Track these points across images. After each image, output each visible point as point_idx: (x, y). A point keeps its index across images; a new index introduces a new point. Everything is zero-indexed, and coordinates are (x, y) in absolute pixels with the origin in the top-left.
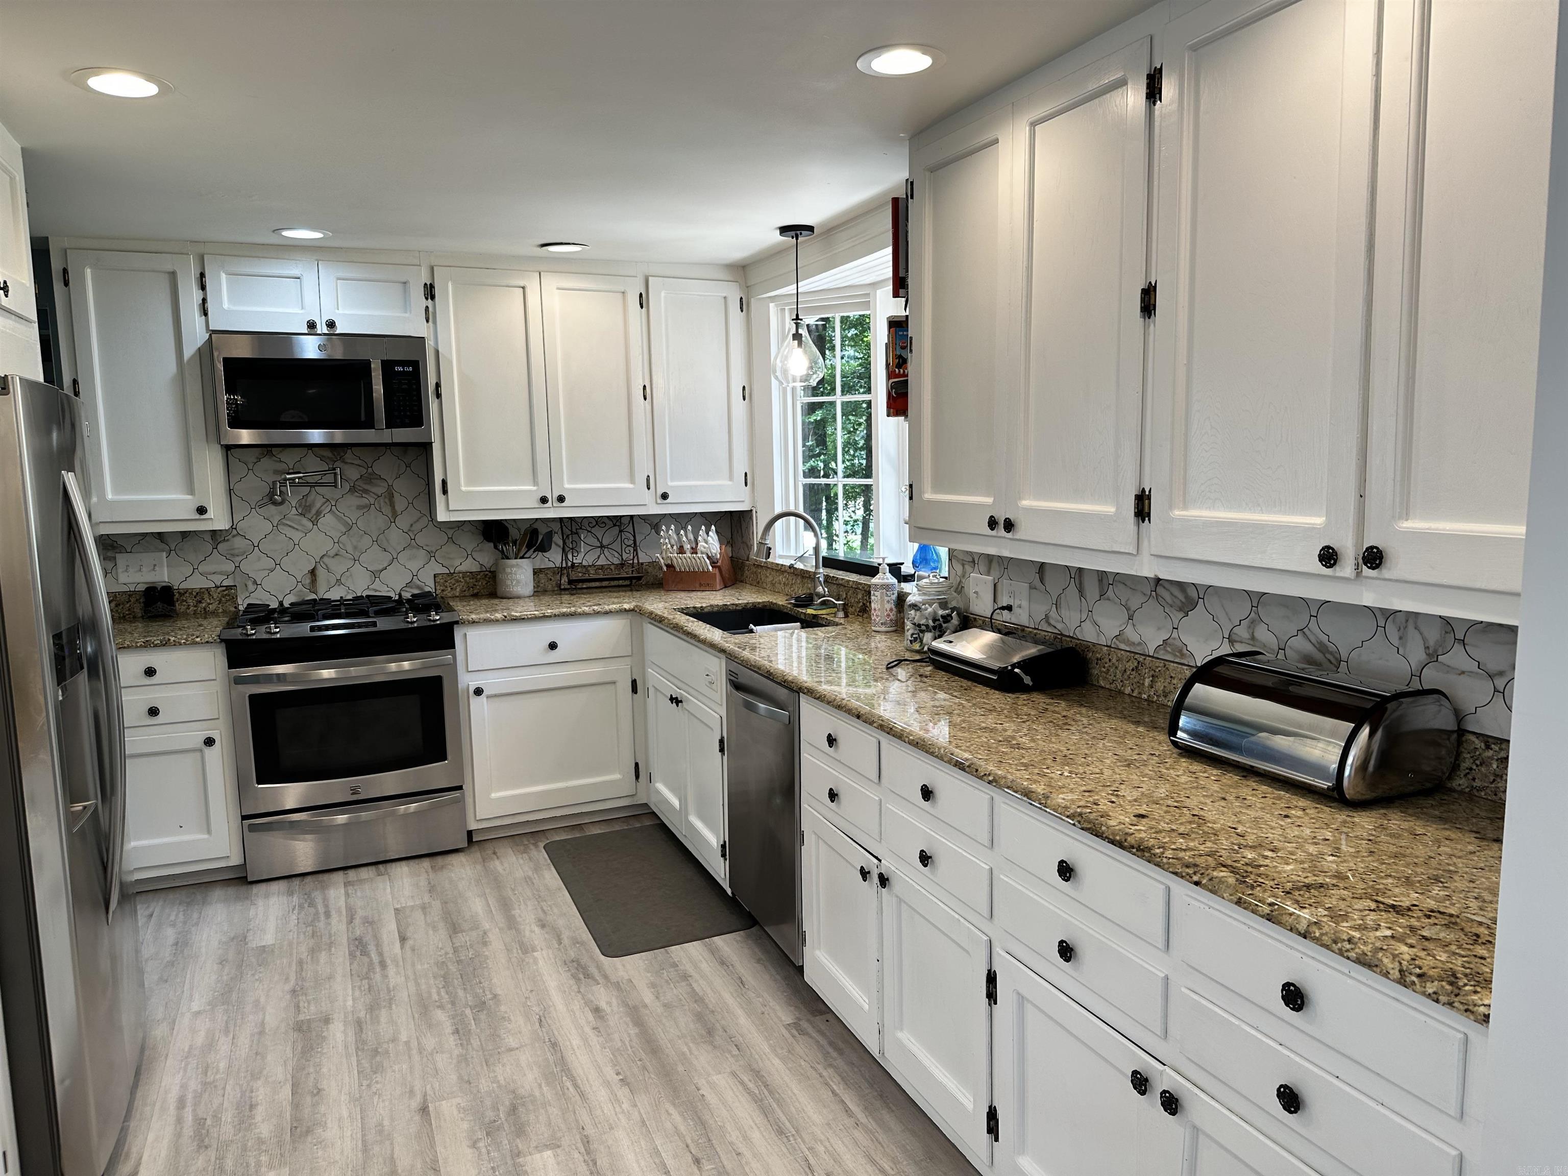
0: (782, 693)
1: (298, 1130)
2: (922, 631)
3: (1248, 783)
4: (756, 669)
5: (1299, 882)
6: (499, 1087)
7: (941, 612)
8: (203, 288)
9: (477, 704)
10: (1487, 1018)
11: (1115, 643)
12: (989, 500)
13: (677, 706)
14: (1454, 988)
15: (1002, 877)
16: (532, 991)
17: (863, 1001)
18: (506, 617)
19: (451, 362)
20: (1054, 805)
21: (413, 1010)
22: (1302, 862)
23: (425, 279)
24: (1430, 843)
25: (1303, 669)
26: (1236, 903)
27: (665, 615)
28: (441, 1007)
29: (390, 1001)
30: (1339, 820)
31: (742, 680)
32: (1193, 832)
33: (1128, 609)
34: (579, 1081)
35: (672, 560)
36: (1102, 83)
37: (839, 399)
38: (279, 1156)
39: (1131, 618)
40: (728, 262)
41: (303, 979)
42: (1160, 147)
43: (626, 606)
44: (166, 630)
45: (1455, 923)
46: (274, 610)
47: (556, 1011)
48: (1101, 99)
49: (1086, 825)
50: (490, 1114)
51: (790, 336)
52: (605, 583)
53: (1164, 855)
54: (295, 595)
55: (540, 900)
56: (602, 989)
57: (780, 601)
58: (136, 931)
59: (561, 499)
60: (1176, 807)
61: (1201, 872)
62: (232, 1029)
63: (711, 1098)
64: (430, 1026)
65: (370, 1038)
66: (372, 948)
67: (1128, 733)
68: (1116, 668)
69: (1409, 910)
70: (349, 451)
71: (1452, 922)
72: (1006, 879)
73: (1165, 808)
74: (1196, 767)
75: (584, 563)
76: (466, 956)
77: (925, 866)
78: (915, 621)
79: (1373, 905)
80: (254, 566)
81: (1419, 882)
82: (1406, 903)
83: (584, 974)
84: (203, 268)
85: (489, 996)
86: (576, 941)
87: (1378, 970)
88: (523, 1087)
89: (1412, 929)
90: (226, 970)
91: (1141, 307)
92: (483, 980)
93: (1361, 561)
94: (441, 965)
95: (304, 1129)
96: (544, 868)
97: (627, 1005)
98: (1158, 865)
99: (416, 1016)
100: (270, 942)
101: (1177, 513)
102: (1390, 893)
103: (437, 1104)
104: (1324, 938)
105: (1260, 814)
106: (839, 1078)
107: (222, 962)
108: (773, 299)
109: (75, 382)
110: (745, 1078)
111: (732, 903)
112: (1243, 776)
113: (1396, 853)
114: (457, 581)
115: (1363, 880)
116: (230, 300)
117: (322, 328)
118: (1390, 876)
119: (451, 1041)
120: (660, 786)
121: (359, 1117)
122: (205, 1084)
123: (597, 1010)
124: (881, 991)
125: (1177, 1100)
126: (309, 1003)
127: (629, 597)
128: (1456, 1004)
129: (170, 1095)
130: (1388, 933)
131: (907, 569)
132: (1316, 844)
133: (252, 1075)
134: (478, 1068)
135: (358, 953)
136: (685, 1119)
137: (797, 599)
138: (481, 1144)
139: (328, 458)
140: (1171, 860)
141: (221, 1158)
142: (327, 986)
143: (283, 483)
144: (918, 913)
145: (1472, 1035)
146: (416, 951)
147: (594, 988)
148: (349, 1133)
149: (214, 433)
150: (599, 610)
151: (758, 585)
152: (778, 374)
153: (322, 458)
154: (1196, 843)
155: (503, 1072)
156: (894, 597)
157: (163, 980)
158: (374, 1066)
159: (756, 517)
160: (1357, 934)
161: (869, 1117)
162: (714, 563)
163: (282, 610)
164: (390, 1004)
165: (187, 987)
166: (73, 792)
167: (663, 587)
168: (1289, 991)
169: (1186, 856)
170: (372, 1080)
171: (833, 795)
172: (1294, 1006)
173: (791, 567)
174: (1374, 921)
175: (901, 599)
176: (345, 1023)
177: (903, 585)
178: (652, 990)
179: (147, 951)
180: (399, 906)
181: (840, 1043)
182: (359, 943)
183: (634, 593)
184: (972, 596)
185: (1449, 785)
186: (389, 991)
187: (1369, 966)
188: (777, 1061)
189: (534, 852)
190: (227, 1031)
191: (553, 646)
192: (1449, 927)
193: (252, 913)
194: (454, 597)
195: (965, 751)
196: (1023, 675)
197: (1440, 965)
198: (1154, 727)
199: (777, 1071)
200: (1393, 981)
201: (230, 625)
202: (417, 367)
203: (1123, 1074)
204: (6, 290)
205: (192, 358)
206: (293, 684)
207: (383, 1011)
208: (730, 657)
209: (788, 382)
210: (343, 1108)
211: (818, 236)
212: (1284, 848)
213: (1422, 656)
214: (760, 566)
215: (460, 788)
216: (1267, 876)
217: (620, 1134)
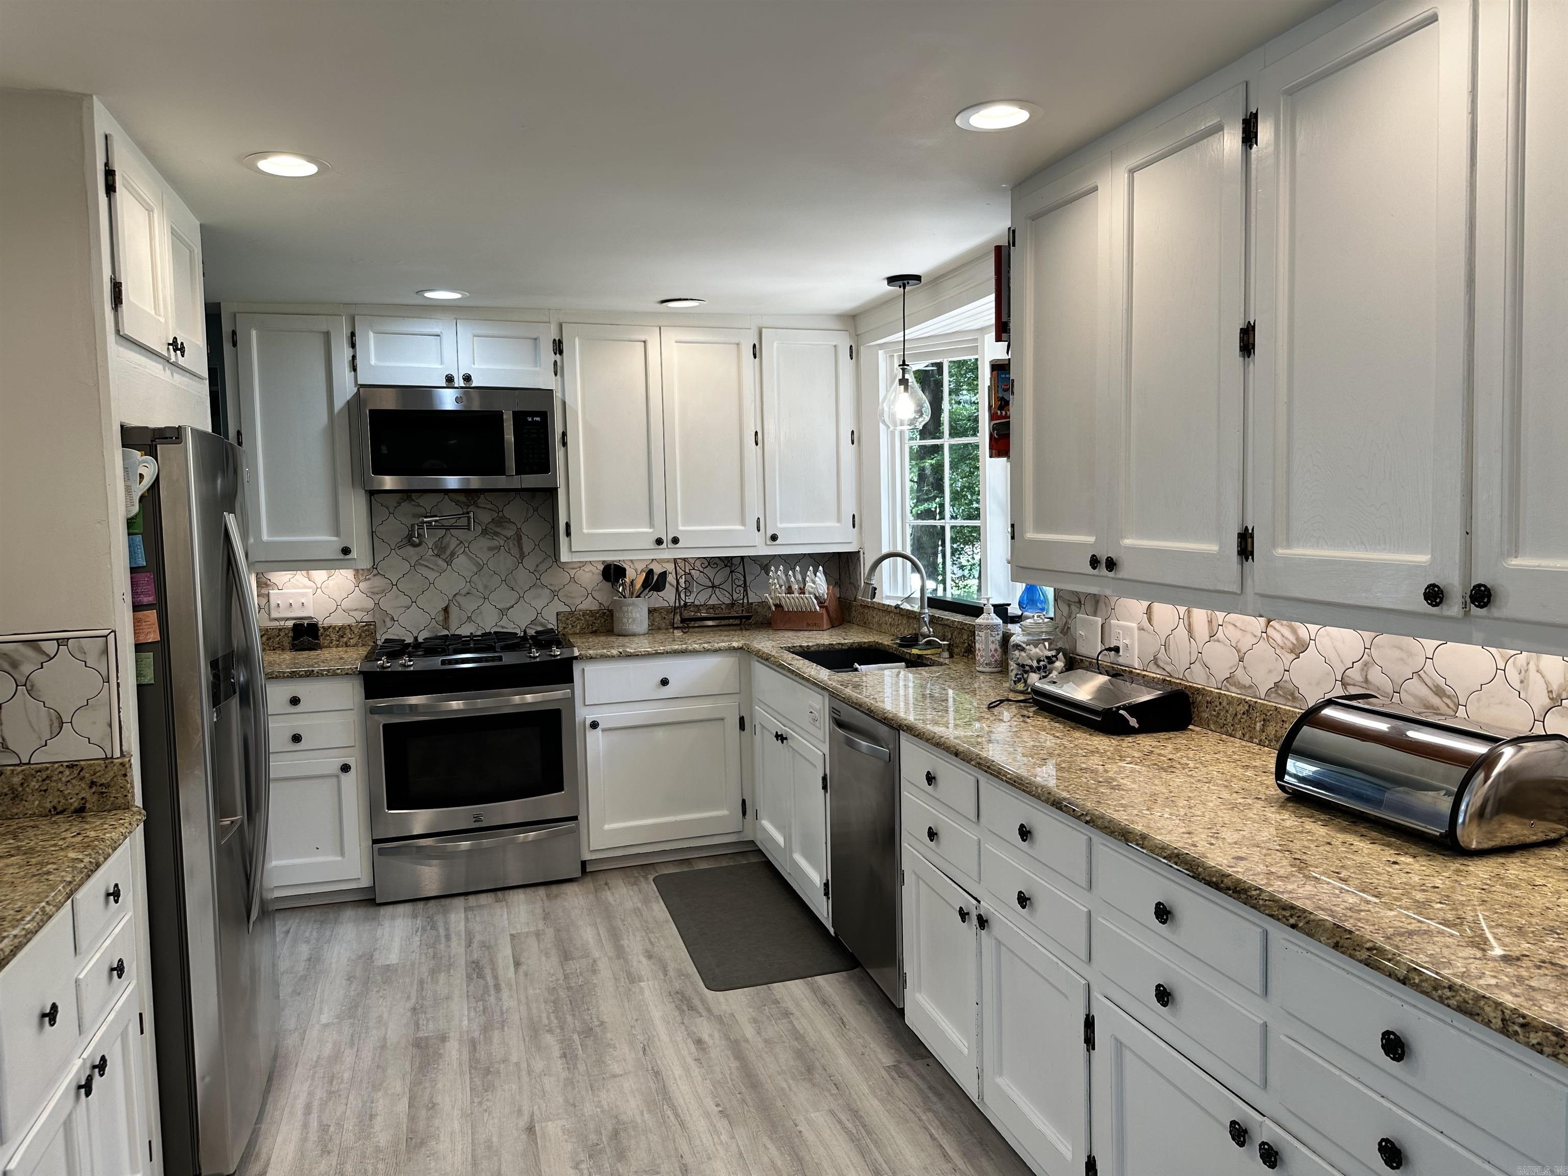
0: (883, 730)
1: (414, 1141)
2: (1026, 672)
3: (1357, 829)
4: (858, 706)
5: (1401, 927)
6: (602, 1111)
7: (1046, 653)
8: (353, 346)
9: (591, 735)
11: (1225, 686)
12: (1091, 539)
13: (782, 742)
14: (1560, 1040)
15: (1099, 919)
16: (637, 1020)
17: (963, 1045)
18: (621, 653)
19: (576, 413)
20: (1151, 846)
21: (525, 1033)
22: (1407, 909)
23: (554, 335)
24: (1550, 894)
26: (1333, 947)
27: (774, 653)
28: (550, 1031)
29: (503, 1023)
30: (1452, 868)
31: (844, 718)
32: (1293, 876)
33: (1238, 651)
34: (680, 1111)
35: (780, 600)
36: (1199, 129)
37: (947, 442)
38: (394, 1165)
39: (1241, 660)
40: (837, 312)
41: (423, 998)
42: (1257, 190)
43: (735, 644)
46: (409, 645)
47: (659, 1040)
48: (1198, 144)
50: (593, 1137)
51: (897, 381)
52: (716, 622)
53: (1261, 897)
54: (428, 631)
55: (648, 931)
56: (705, 1021)
57: (886, 641)
58: (274, 946)
59: (675, 541)
60: (1277, 850)
61: (1297, 915)
62: (356, 1042)
63: (808, 1134)
64: (539, 1049)
65: (482, 1058)
66: (488, 972)
67: (1235, 777)
68: (1227, 711)
69: (1518, 959)
70: (482, 496)
72: (1104, 922)
73: (1264, 851)
74: (1304, 812)
75: (697, 603)
76: (575, 983)
77: (1024, 907)
78: (1019, 661)
79: (1479, 954)
80: (392, 603)
81: (1533, 932)
82: (1516, 953)
83: (688, 1006)
84: (354, 326)
85: (597, 1023)
86: (681, 974)
87: (1480, 1020)
88: (625, 1113)
89: (1520, 979)
90: (353, 986)
91: (1240, 347)
92: (591, 1008)
93: (1468, 600)
94: (552, 990)
95: (419, 1141)
96: (653, 900)
97: (728, 1039)
98: (1254, 907)
99: (527, 1039)
100: (394, 962)
101: (1280, 551)
103: (543, 1124)
104: (1423, 984)
105: (1366, 859)
106: (938, 1123)
107: (350, 978)
108: (881, 346)
109: (239, 433)
110: (843, 1117)
111: (834, 943)
112: (1352, 822)
113: (1511, 903)
114: (578, 619)
116: (378, 357)
117: (459, 382)
118: (1501, 925)
119: (558, 1065)
120: (766, 824)
121: (470, 1132)
122: (330, 1093)
123: (699, 1042)
124: (980, 1035)
125: (1277, 1153)
126: (428, 1020)
127: (738, 636)
128: (1561, 1056)
129: (298, 1102)
130: (1493, 981)
131: (1014, 610)
132: (1424, 891)
133: (374, 1087)
134: (583, 1093)
135: (475, 976)
136: (782, 1154)
137: (902, 639)
138: (583, 1166)
139: (463, 502)
140: (1267, 902)
141: (341, 1163)
142: (445, 1006)
143: (421, 527)
144: (1017, 956)
146: (529, 976)
147: (697, 1020)
148: (460, 1147)
149: (359, 479)
150: (709, 647)
151: (865, 625)
152: (886, 418)
153: (457, 503)
154: (1295, 886)
155: (606, 1099)
156: (999, 638)
157: (296, 993)
158: (485, 1084)
159: (864, 558)
160: (1459, 983)
161: (967, 1164)
162: (821, 603)
163: (417, 645)
164: (503, 1026)
165: (317, 1000)
166: (222, 808)
167: (771, 627)
168: (1389, 1040)
169: (1284, 898)
170: (483, 1098)
171: (932, 835)
172: (1394, 1056)
173: (897, 607)
174: (1478, 969)
175: (1006, 637)
176: (461, 1041)
177: (1010, 626)
178: (754, 1025)
179: (283, 965)
180: (514, 932)
181: (940, 1088)
182: (476, 966)
183: (744, 632)
184: (1079, 637)
186: (502, 1013)
187: (1471, 1015)
188: (876, 1103)
189: (644, 885)
190: (352, 1044)
191: (665, 682)
192: (1561, 978)
193: (379, 932)
194: (575, 634)
195: (1063, 790)
196: (1129, 718)
198: (1262, 771)
199: (876, 1112)
200: (1496, 1030)
201: (371, 657)
202: (545, 417)
203: (1221, 1124)
204: (182, 350)
205: (341, 410)
206: (424, 714)
207: (496, 1033)
208: (833, 695)
209: (895, 425)
210: (456, 1122)
211: (925, 284)
212: (1390, 894)
213: (1547, 702)
214: (866, 607)
215: (575, 818)
216: (1367, 921)
217: (718, 1165)
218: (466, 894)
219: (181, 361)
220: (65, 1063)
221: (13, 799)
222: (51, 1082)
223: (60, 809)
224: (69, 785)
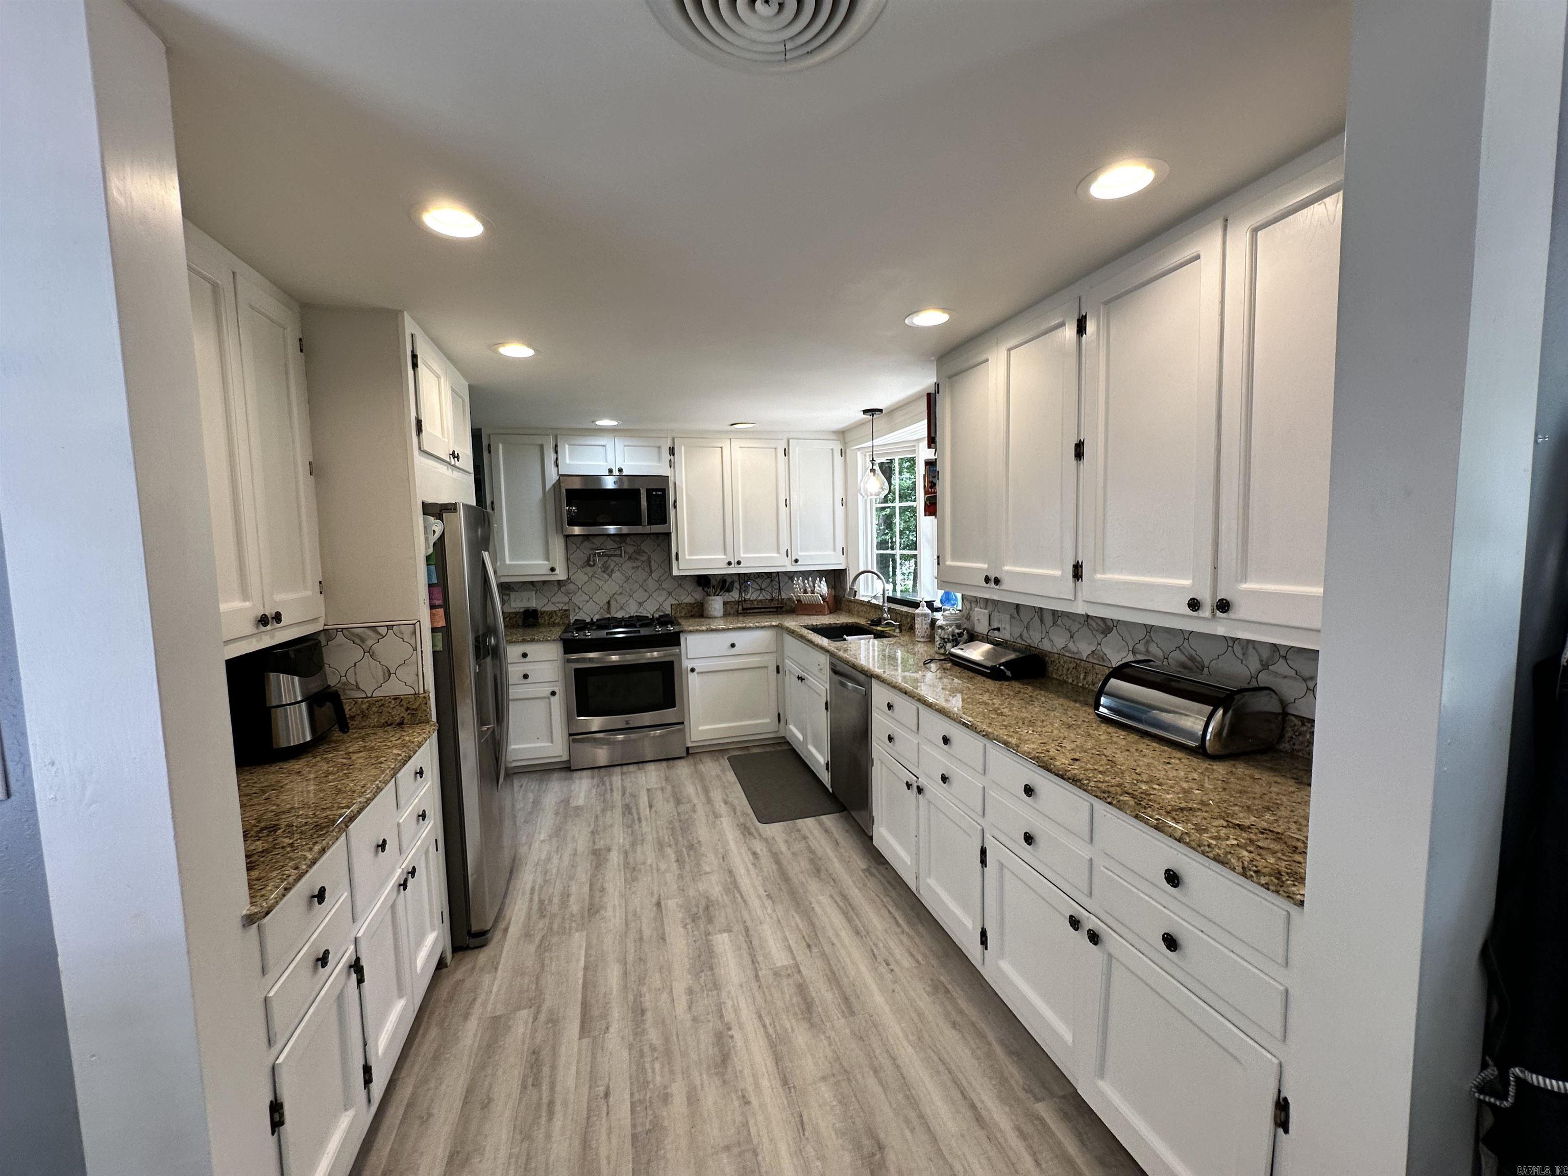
0: (862, 677)
1: (592, 910)
2: (946, 642)
3: (1144, 741)
4: (846, 662)
5: (1176, 806)
6: (699, 894)
7: (957, 631)
8: (556, 452)
9: (692, 676)
10: (1302, 903)
11: (1062, 652)
12: (986, 566)
13: (802, 681)
14: (1280, 882)
15: (990, 792)
16: (719, 840)
17: (908, 859)
18: (707, 629)
19: (682, 489)
20: (1023, 751)
21: (655, 847)
22: (1178, 793)
23: (670, 445)
24: (1264, 784)
25: (1180, 672)
26: (1135, 817)
27: (795, 629)
28: (670, 846)
29: (643, 840)
30: (1203, 767)
31: (838, 668)
32: (1108, 771)
33: (1070, 632)
34: (744, 894)
35: (800, 597)
36: (1050, 325)
37: (897, 504)
38: (581, 924)
39: (1072, 637)
40: (834, 430)
41: (598, 826)
42: (1086, 361)
43: (774, 624)
44: (533, 633)
45: (1281, 839)
46: (588, 623)
47: (732, 852)
48: (1050, 334)
49: (1041, 764)
50: (694, 910)
51: (869, 471)
52: (762, 610)
53: (1090, 785)
54: (599, 615)
55: (725, 788)
56: (758, 841)
57: (862, 622)
58: (513, 795)
59: (739, 563)
60: (1097, 755)
61: (1112, 796)
62: (560, 851)
63: (818, 910)
64: (663, 857)
65: (631, 861)
66: (634, 811)
67: (1069, 707)
68: (1063, 667)
69: (1249, 828)
70: (629, 537)
71: (1278, 837)
72: (993, 793)
73: (1091, 755)
74: (1111, 730)
75: (751, 599)
76: (684, 818)
77: (945, 783)
78: (942, 636)
79: (1225, 824)
80: (579, 599)
81: (1256, 810)
82: (1247, 823)
83: (748, 833)
84: (557, 441)
85: (696, 842)
86: (744, 814)
87: (1228, 866)
88: (713, 895)
89: (1251, 841)
90: (559, 818)
91: (1075, 454)
92: (693, 832)
93: (1215, 608)
94: (671, 822)
95: (595, 910)
96: (727, 770)
97: (772, 852)
98: (1085, 790)
99: (656, 850)
100: (582, 804)
101: (1099, 576)
102: (1235, 816)
103: (666, 901)
104: (1192, 843)
105: (1151, 761)
106: (893, 903)
107: (557, 813)
108: (859, 449)
109: (492, 502)
110: (838, 899)
111: (832, 797)
112: (1141, 737)
113: (1241, 790)
114: (683, 608)
115: (1219, 806)
116: (570, 458)
117: (616, 472)
118: (1237, 805)
119: (674, 866)
120: (792, 727)
121: (624, 905)
122: (545, 881)
123: (755, 854)
124: (917, 854)
125: (1098, 936)
126: (600, 839)
127: (775, 618)
128: (1281, 892)
129: (527, 885)
130: (1235, 842)
131: (937, 604)
132: (1188, 782)
133: (569, 878)
134: (689, 883)
135: (627, 813)
136: (802, 921)
137: (872, 621)
138: (689, 927)
139: (618, 541)
140: (1093, 788)
141: (551, 923)
142: (610, 831)
143: (594, 555)
144: (940, 811)
145: (1292, 913)
146: (657, 813)
147: (753, 840)
148: (619, 914)
149: (560, 529)
150: (759, 625)
151: (850, 612)
152: (862, 492)
153: (614, 541)
154: (1110, 778)
155: (702, 886)
156: (929, 621)
157: (526, 822)
158: (633, 877)
159: (849, 573)
160: (1214, 842)
161: (910, 928)
162: (824, 599)
163: (592, 623)
164: (643, 843)
165: (538, 826)
166: (482, 721)
167: (794, 613)
168: (1169, 874)
169: (1103, 786)
170: (631, 885)
171: (890, 739)
172: (1173, 884)
173: (869, 602)
174: (1225, 834)
175: (934, 621)
176: (619, 852)
177: (935, 613)
178: (786, 844)
179: (519, 806)
180: (649, 787)
181: (894, 882)
182: (628, 807)
183: (779, 616)
184: (976, 622)
185: (1277, 747)
186: (642, 835)
187: (1223, 863)
188: (857, 891)
189: (722, 761)
190: (557, 852)
191: (733, 645)
192: (1276, 841)
193: (572, 787)
194: (681, 617)
195: (969, 716)
196: (1006, 670)
197: (1270, 866)
198: (1086, 704)
199: (857, 897)
200: (1238, 873)
201: (565, 631)
202: (664, 492)
203: (1063, 915)
204: (458, 457)
205: (550, 489)
206: (597, 663)
207: (639, 846)
208: (832, 654)
209: (868, 496)
210: (616, 900)
211: (886, 414)
212: (1166, 784)
213: (1258, 666)
214: (851, 601)
215: (683, 723)
216: (1155, 801)
217: (766, 927)
218: (622, 765)
219: (457, 464)
220: (393, 870)
221: (363, 717)
222: (383, 884)
223: (389, 723)
224: (395, 710)
